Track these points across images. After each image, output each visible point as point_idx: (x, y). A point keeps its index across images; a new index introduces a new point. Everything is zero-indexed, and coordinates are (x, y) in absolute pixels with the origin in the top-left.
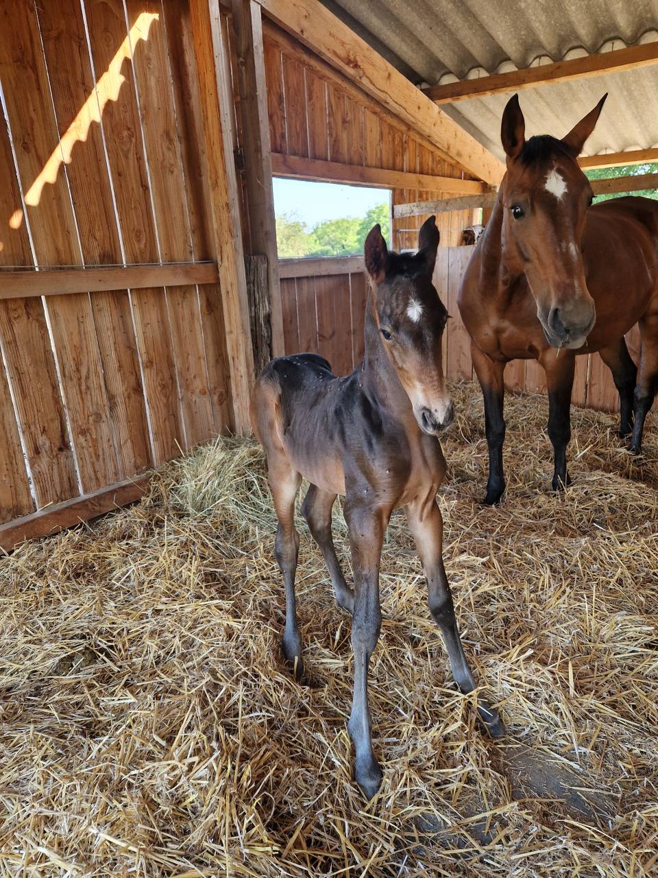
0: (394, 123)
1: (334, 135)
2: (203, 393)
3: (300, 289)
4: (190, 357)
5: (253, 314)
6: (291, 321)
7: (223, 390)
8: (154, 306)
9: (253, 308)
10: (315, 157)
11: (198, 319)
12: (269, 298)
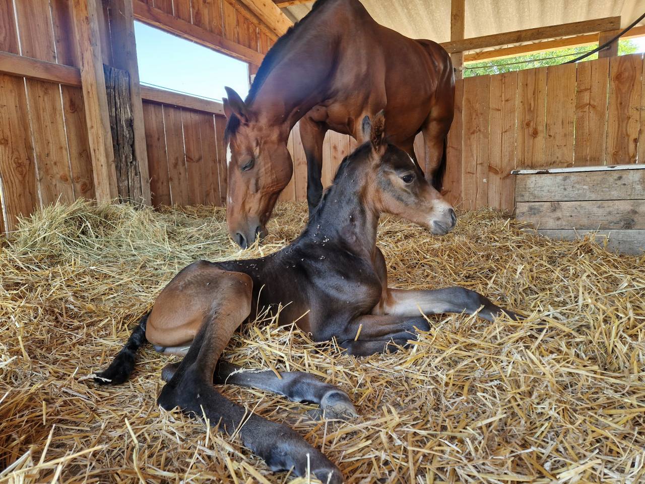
0: (248, 15)
1: (196, 8)
2: (64, 179)
3: (167, 116)
4: (51, 145)
5: (114, 114)
6: (159, 139)
7: (87, 182)
8: (11, 91)
9: (114, 110)
10: (178, 16)
11: (60, 115)
12: (131, 106)
